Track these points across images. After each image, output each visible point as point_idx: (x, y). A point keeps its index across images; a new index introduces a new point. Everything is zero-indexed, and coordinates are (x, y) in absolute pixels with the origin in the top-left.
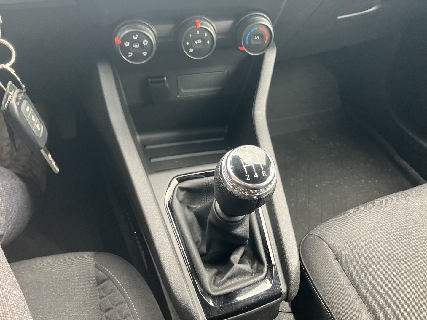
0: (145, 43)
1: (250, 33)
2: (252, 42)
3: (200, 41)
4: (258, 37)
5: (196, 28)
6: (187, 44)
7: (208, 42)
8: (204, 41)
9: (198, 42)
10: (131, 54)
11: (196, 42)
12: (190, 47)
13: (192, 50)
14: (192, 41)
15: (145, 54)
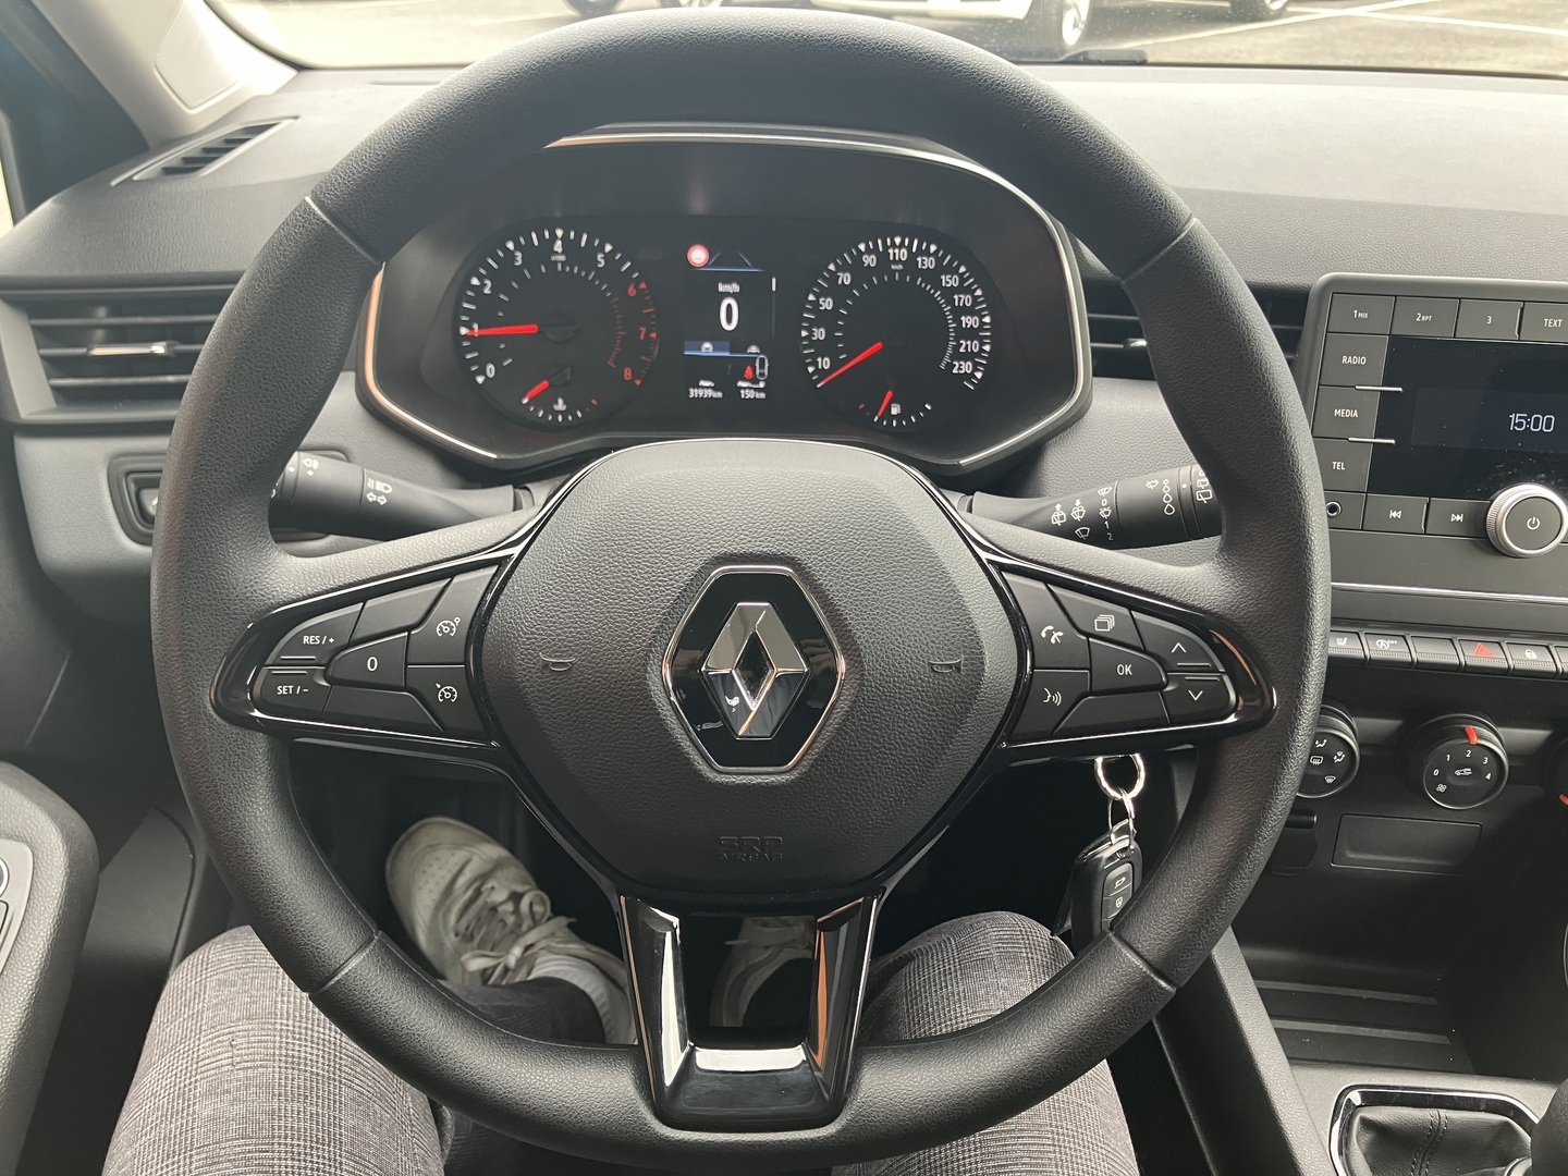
0: (1338, 757)
3: (1467, 771)
5: (1465, 744)
6: (1436, 773)
7: (1488, 777)
8: (1478, 770)
9: (1462, 772)
11: (1458, 773)
12: (1441, 779)
13: (1441, 788)
14: (1448, 769)
15: (1329, 780)
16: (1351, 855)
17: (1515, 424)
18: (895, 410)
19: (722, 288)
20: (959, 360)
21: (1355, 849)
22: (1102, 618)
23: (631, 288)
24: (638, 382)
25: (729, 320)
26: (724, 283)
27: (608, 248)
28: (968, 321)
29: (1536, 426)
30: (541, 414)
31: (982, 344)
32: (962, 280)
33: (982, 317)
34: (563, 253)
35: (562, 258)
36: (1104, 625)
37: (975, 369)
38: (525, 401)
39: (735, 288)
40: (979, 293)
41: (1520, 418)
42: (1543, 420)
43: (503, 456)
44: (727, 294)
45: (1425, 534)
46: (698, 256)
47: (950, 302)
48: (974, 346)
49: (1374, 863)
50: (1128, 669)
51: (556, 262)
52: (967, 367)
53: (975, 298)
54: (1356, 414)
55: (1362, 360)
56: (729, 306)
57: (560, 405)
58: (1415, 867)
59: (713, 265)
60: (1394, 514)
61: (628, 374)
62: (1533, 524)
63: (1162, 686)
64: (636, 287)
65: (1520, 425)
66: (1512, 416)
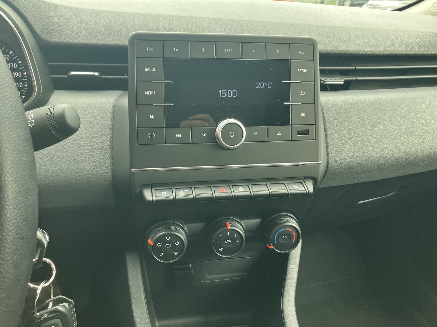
0: (178, 243)
1: (278, 233)
2: (280, 240)
3: (229, 241)
4: (286, 236)
5: (226, 229)
6: (218, 243)
7: (238, 242)
8: (234, 240)
9: (227, 241)
10: (162, 254)
11: (226, 242)
12: (220, 246)
13: (221, 249)
14: (222, 241)
15: (175, 253)
17: (222, 95)
29: (230, 95)
41: (223, 92)
42: (232, 92)
45: (192, 143)
54: (155, 93)
55: (153, 69)
60: (178, 136)
62: (232, 134)
65: (224, 95)
66: (220, 91)
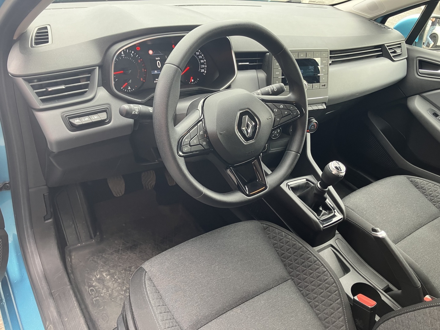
16: (272, 150)
18: (193, 81)
19: (156, 59)
20: (202, 69)
21: (272, 149)
22: (281, 106)
23: (139, 61)
24: (144, 81)
25: (159, 66)
26: (157, 58)
27: (133, 52)
28: (202, 61)
30: (126, 90)
31: (205, 66)
32: (200, 53)
33: (204, 60)
34: (124, 54)
35: (124, 55)
36: (281, 107)
37: (205, 71)
38: (122, 88)
39: (159, 58)
40: (203, 55)
43: (142, 101)
44: (158, 60)
46: (151, 52)
47: (198, 58)
48: (204, 66)
49: (275, 150)
50: (286, 113)
51: (123, 56)
52: (203, 70)
53: (202, 56)
56: (159, 62)
57: (129, 88)
58: (280, 149)
59: (154, 54)
61: (142, 79)
63: (290, 114)
64: (140, 60)
